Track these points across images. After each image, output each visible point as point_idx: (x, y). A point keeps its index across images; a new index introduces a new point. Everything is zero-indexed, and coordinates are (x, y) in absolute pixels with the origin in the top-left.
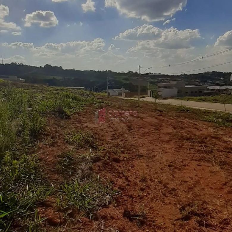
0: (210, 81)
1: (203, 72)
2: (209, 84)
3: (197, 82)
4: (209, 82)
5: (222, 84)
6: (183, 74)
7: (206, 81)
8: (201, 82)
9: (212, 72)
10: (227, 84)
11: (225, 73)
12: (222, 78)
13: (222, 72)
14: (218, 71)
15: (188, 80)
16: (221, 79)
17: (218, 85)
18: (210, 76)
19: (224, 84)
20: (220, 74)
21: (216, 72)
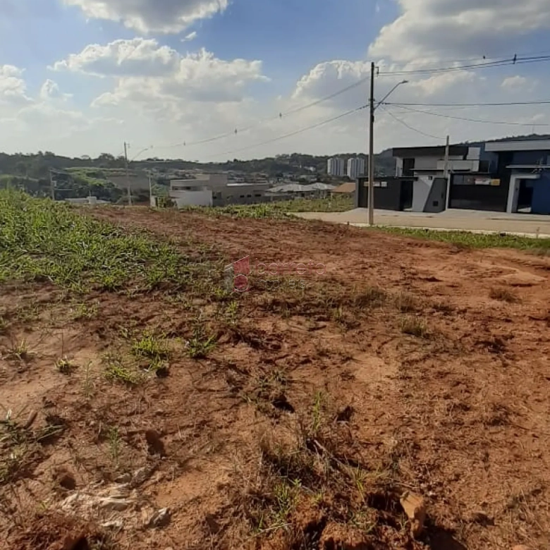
0: (289, 176)
1: (274, 156)
2: (286, 180)
3: (264, 176)
4: (286, 177)
5: (312, 180)
6: (232, 160)
7: (282, 176)
8: (271, 176)
9: (292, 155)
10: (322, 180)
11: (317, 157)
12: (311, 169)
13: (311, 156)
14: (303, 154)
15: (245, 174)
16: (310, 171)
17: (303, 182)
18: (288, 163)
19: (316, 179)
20: (308, 160)
21: (300, 155)
